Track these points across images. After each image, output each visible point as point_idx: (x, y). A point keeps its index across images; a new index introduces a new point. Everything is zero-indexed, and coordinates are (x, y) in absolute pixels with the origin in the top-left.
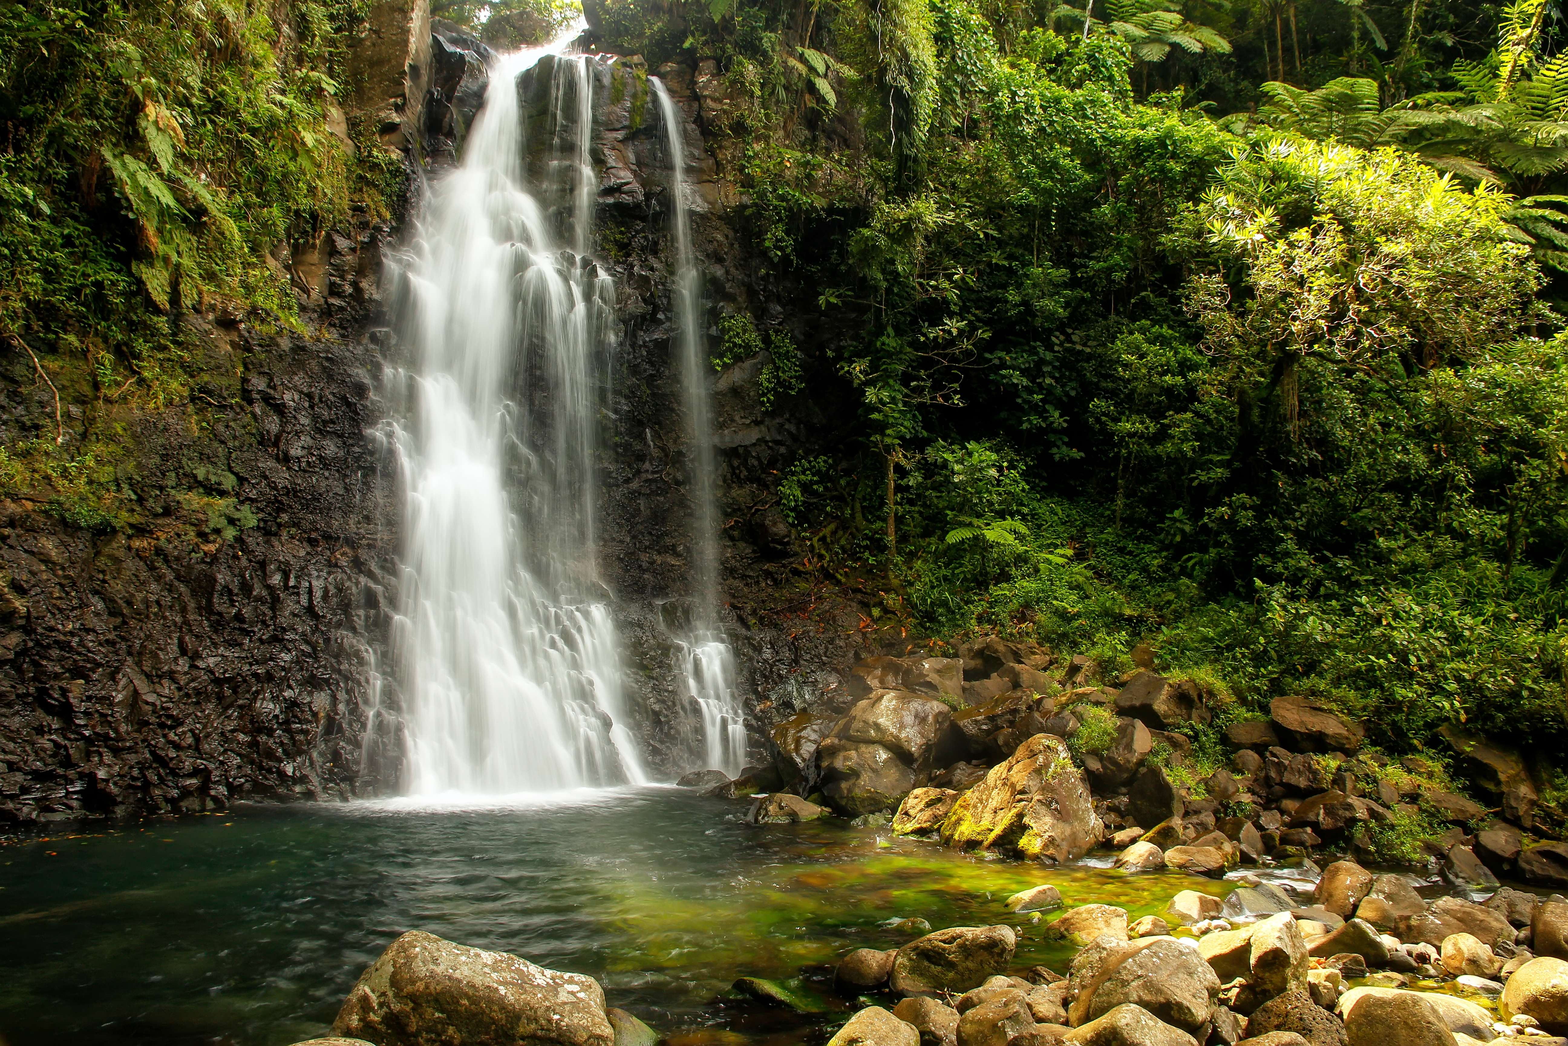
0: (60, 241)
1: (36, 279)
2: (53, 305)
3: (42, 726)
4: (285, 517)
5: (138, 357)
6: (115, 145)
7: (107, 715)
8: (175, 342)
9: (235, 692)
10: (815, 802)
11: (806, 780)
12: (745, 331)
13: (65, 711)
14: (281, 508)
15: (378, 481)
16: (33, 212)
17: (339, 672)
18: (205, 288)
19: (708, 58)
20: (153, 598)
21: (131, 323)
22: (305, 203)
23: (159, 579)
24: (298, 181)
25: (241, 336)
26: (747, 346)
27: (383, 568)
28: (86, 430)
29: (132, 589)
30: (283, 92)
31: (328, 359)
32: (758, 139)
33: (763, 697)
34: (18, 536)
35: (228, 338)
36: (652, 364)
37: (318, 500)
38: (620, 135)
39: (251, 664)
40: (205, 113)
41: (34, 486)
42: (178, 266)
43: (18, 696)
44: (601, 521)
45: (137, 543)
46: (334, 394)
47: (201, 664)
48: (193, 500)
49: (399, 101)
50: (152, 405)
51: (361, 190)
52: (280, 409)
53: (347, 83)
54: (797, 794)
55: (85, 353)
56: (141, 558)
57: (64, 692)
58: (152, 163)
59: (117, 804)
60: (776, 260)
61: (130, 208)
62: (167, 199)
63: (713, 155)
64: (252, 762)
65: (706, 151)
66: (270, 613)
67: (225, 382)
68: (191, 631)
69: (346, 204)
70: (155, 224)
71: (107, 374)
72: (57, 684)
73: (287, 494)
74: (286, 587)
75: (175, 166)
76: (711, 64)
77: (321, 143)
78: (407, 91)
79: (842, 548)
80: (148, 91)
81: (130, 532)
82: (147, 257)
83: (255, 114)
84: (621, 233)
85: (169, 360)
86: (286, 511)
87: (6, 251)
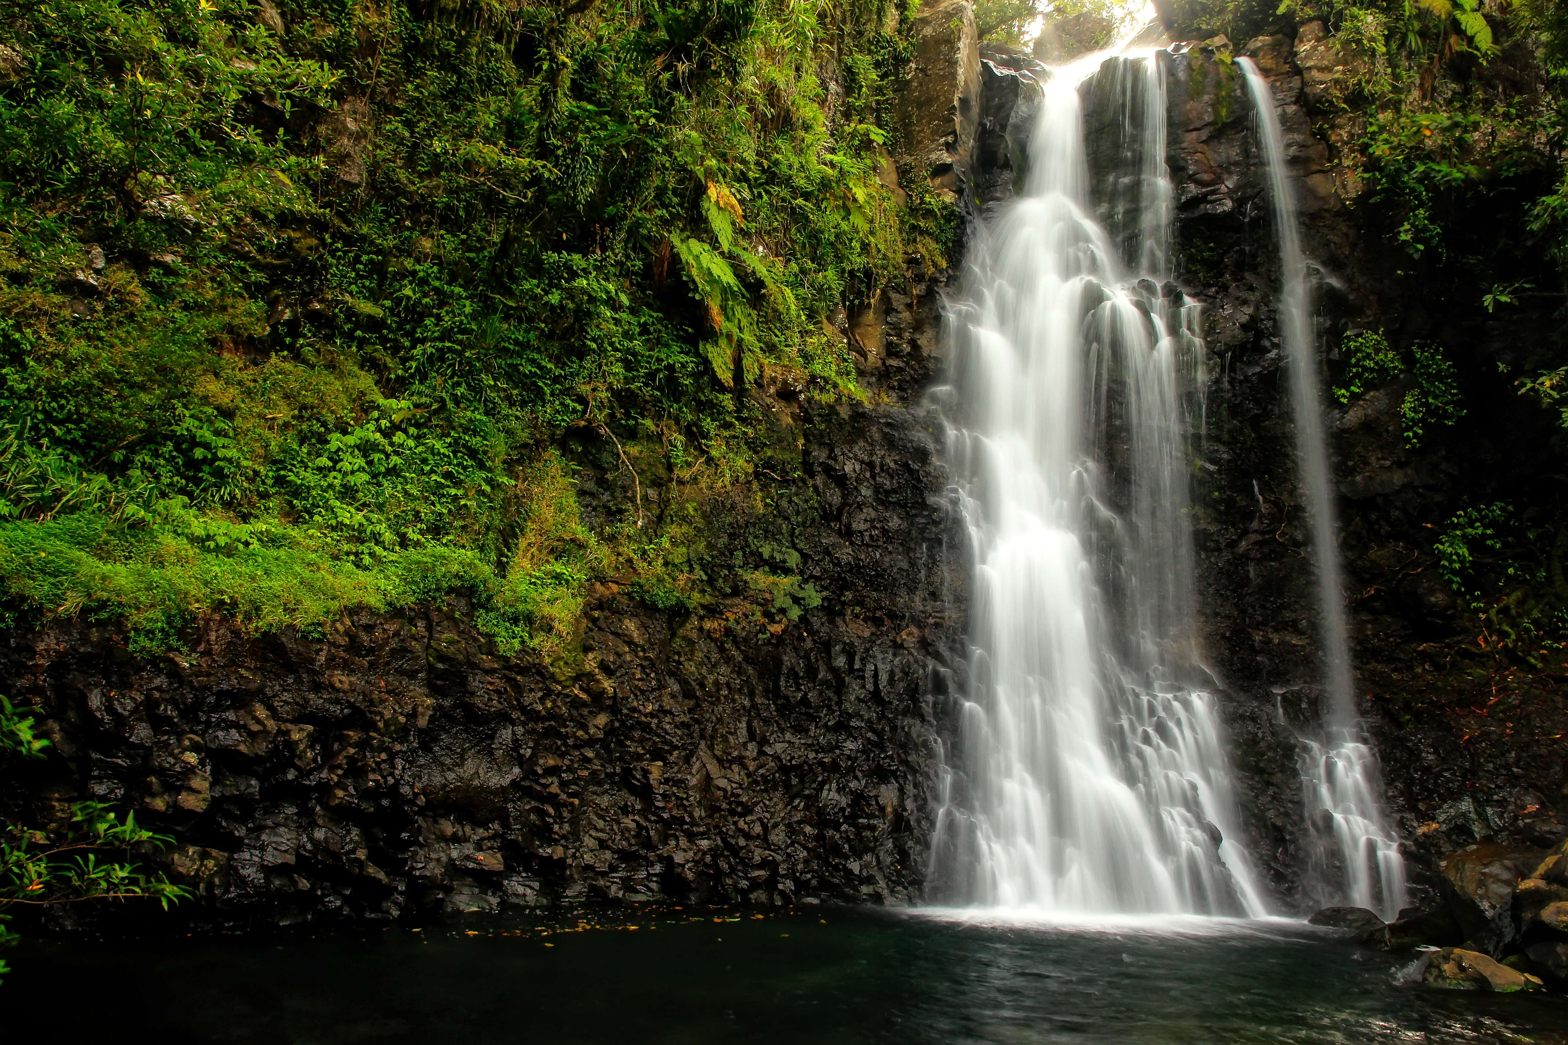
0: (638, 330)
1: (618, 368)
2: (633, 392)
3: (626, 805)
4: (849, 595)
5: (706, 436)
6: (682, 230)
7: (682, 799)
8: (738, 419)
9: (802, 781)
10: (1513, 966)
11: (1501, 936)
12: (1377, 351)
13: (645, 792)
14: (845, 586)
15: (944, 553)
16: (613, 304)
17: (905, 763)
18: (766, 361)
19: (1310, 20)
20: (723, 680)
21: (700, 403)
22: (858, 261)
23: (728, 660)
24: (851, 240)
25: (801, 407)
26: (1382, 370)
27: (951, 649)
28: (662, 512)
29: (704, 671)
30: (833, 151)
31: (888, 425)
32: (1384, 107)
33: (1425, 817)
34: (606, 618)
35: (788, 411)
36: (1257, 402)
37: (882, 576)
38: (1204, 134)
39: (817, 752)
40: (761, 185)
41: (617, 569)
42: (740, 341)
43: (607, 774)
44: (1200, 592)
45: (708, 625)
46: (896, 462)
47: (767, 749)
48: (760, 579)
49: (950, 139)
50: (720, 484)
51: (915, 241)
52: (841, 480)
53: (895, 130)
54: (1486, 952)
55: (660, 436)
56: (712, 639)
57: (646, 773)
58: (714, 243)
59: (691, 890)
60: (1416, 256)
61: (696, 289)
62: (727, 277)
63: (1324, 138)
64: (818, 857)
65: (1314, 135)
66: (835, 698)
67: (787, 456)
68: (759, 715)
69: (899, 258)
70: (718, 302)
71: (679, 456)
72: (639, 765)
73: (850, 571)
74: (851, 670)
75: (735, 243)
76: (1315, 26)
77: (872, 197)
78: (958, 127)
79: (1535, 622)
80: (710, 174)
81: (702, 612)
82: (710, 334)
83: (807, 178)
84: (1211, 250)
85: (734, 437)
86: (849, 589)
87: (594, 346)
